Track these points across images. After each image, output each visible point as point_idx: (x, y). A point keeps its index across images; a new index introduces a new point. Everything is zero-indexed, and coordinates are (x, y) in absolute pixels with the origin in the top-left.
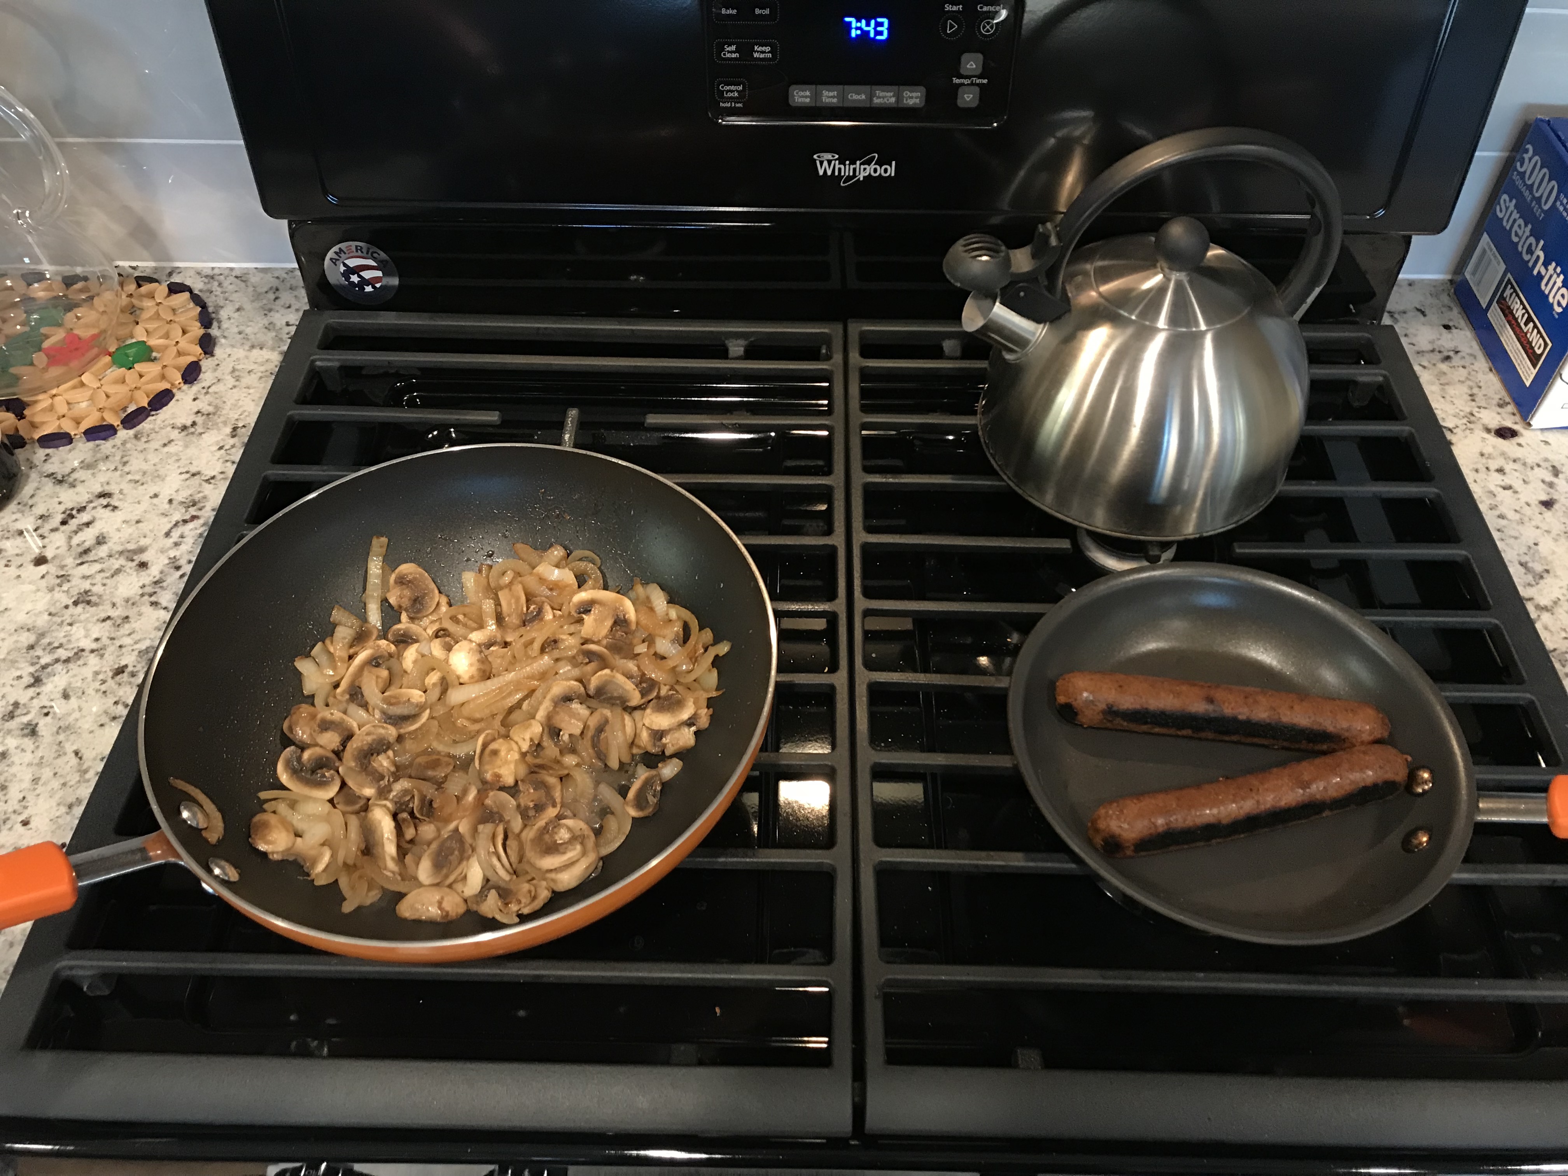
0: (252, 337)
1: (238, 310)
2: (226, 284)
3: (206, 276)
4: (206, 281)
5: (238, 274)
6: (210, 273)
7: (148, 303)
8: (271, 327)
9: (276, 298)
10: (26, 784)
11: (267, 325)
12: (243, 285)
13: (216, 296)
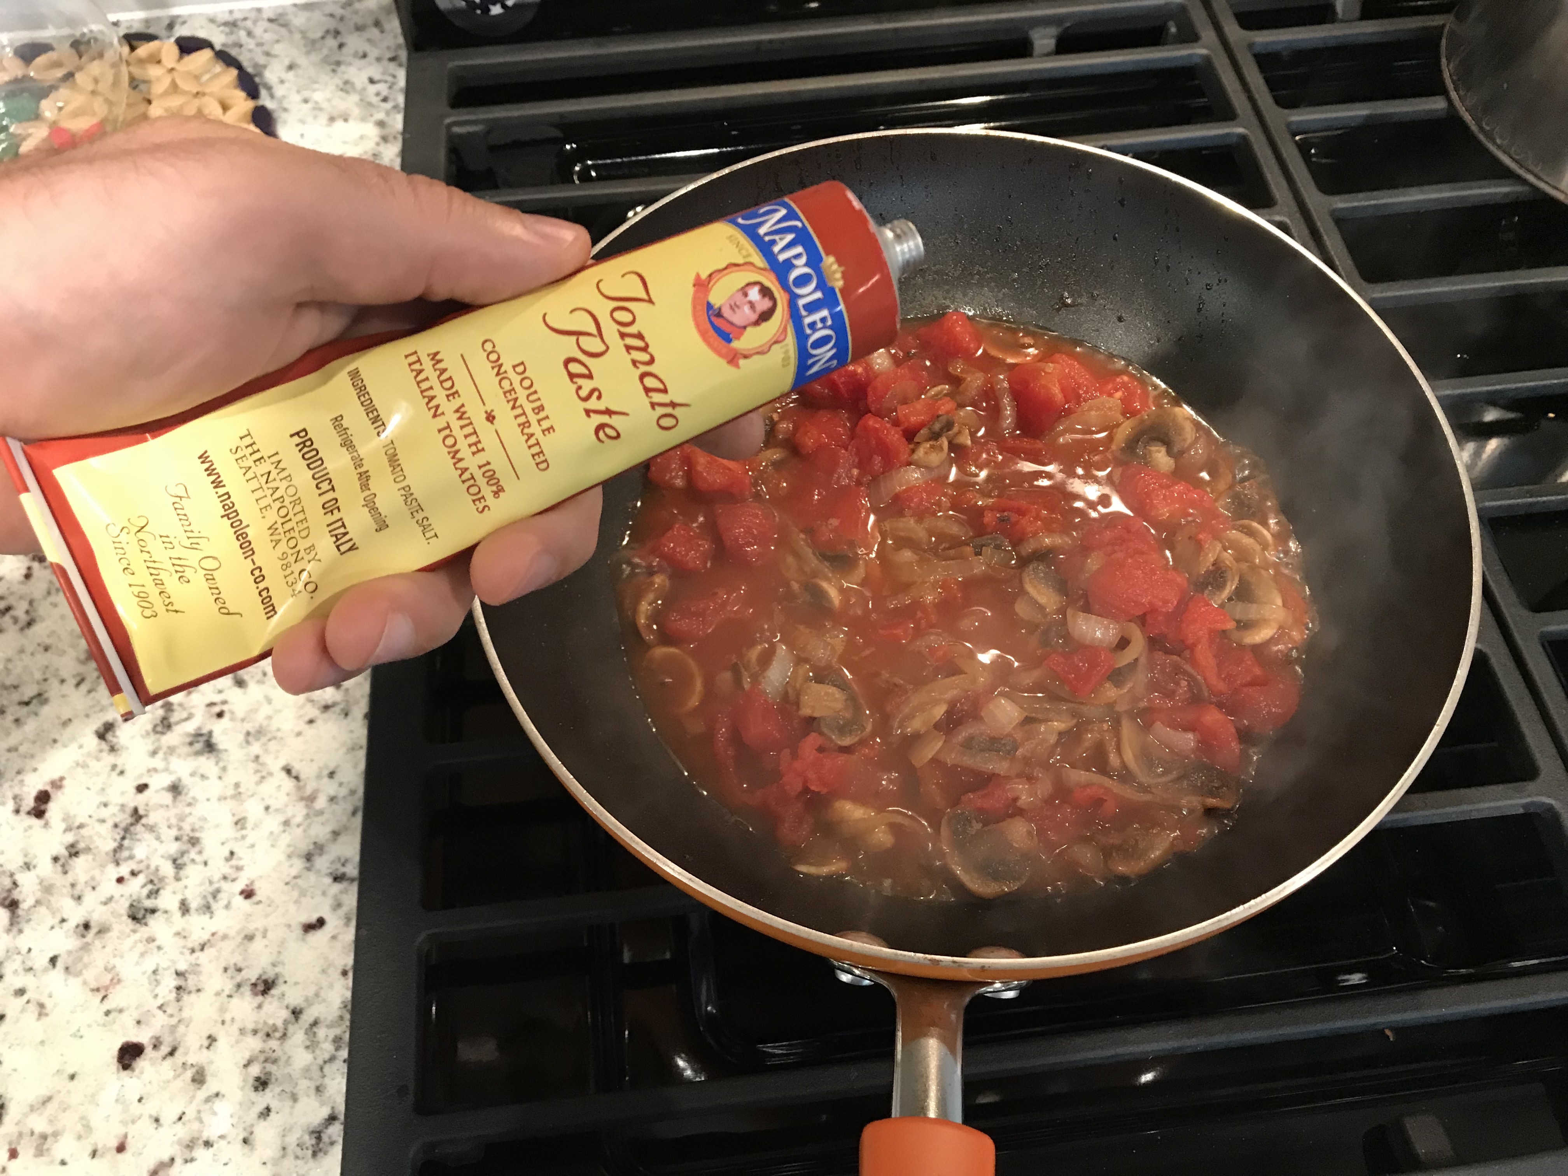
0: (325, 105)
1: (291, 67)
2: (258, 31)
3: (226, 24)
4: (227, 29)
5: (272, 16)
6: (227, 18)
7: (154, 72)
8: (348, 87)
9: (341, 46)
10: (229, 831)
11: (341, 85)
12: (283, 31)
13: (250, 51)
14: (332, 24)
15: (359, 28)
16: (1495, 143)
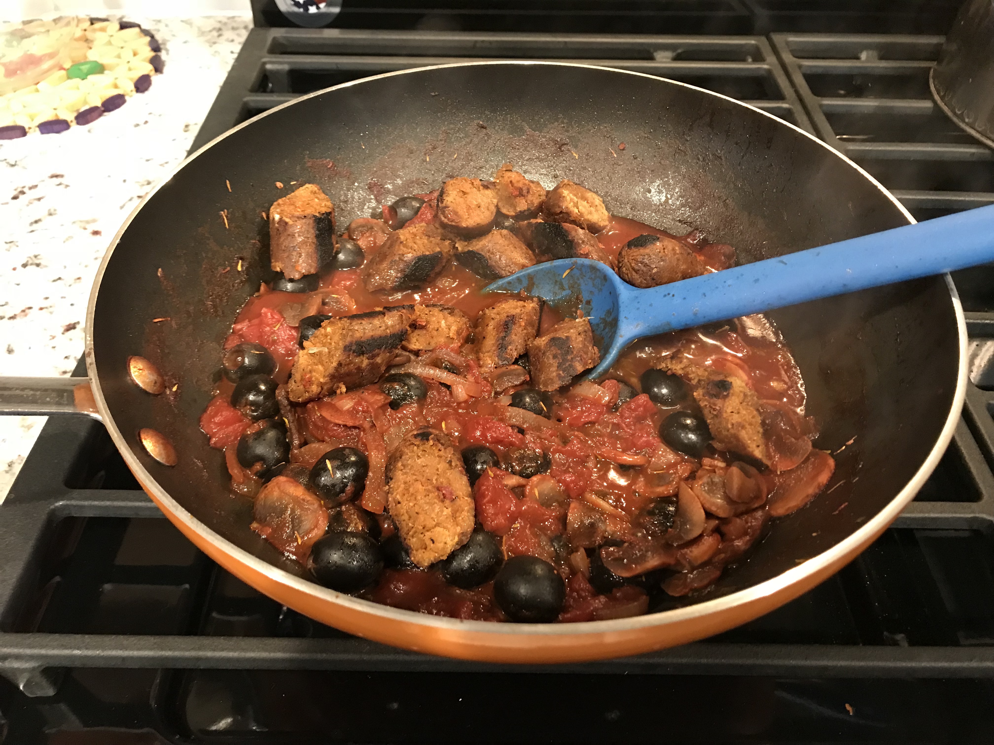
2: (173, 25)
6: (157, 18)
7: (100, 35)
11: (212, 53)
12: (188, 26)
13: (164, 32)
14: (218, 26)
15: (234, 29)
16: (963, 121)
